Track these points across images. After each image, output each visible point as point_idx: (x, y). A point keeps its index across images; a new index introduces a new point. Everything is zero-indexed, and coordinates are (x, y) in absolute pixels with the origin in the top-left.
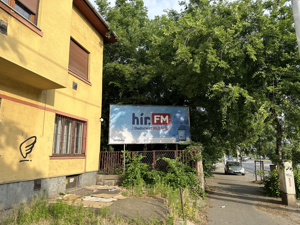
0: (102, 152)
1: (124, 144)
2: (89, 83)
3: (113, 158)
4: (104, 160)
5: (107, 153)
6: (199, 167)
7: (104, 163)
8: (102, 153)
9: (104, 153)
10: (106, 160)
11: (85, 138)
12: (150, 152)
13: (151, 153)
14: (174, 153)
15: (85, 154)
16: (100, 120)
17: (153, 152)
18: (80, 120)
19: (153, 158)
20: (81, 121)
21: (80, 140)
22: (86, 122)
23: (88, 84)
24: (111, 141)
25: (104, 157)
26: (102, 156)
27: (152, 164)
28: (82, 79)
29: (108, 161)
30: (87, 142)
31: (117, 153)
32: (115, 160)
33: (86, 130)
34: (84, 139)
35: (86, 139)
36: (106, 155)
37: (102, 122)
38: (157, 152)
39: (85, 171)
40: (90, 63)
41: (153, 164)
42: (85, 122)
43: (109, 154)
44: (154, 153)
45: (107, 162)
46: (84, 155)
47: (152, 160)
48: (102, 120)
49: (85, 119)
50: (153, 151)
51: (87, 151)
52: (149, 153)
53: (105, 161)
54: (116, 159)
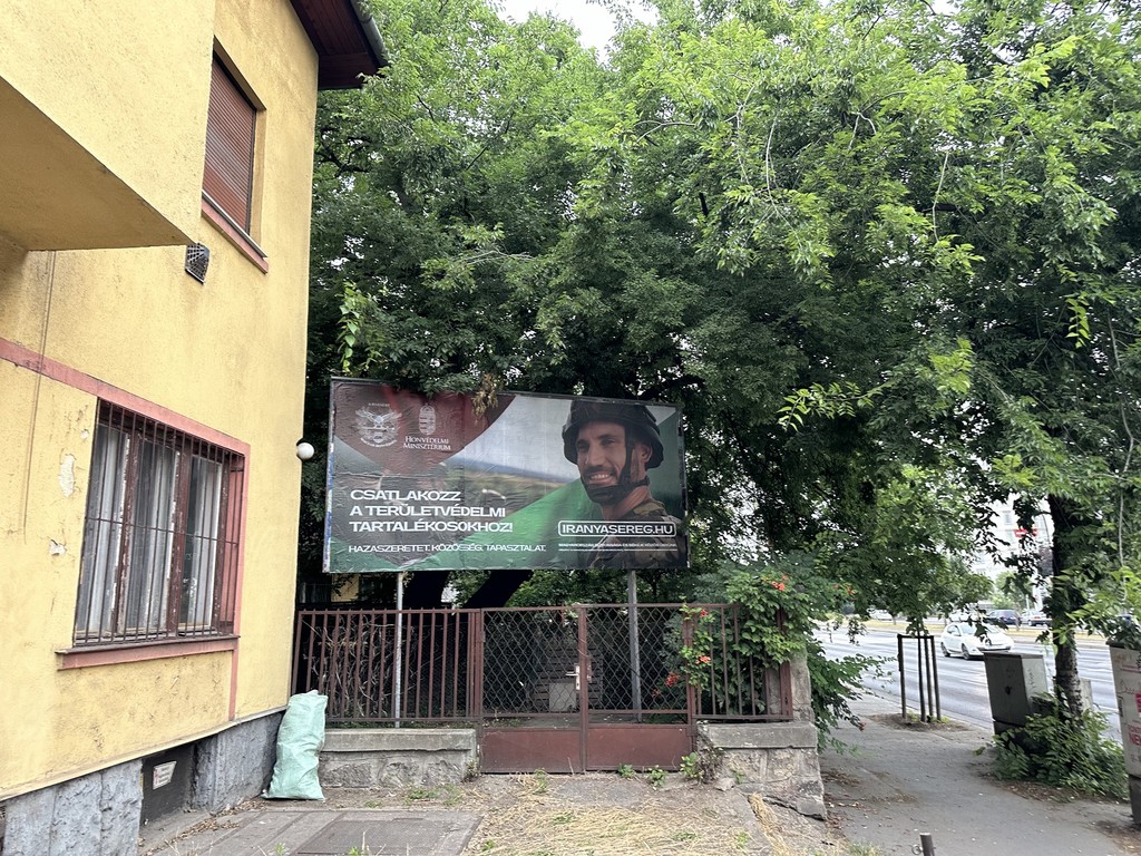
0: (305, 612)
3: (368, 643)
4: (317, 652)
5: (332, 618)
7: (318, 669)
8: (307, 618)
10: (327, 654)
11: (235, 541)
16: (297, 449)
19: (577, 643)
22: (242, 457)
23: (255, 264)
25: (318, 640)
26: (306, 631)
28: (231, 231)
29: (340, 661)
30: (243, 565)
32: (378, 651)
33: (237, 499)
34: (232, 547)
35: (238, 545)
38: (596, 609)
39: (231, 719)
40: (261, 162)
41: (578, 669)
44: (583, 616)
47: (570, 652)
48: (308, 450)
51: (241, 608)
53: (324, 661)
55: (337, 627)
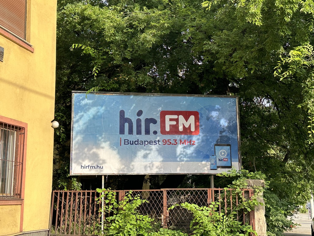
0: (56, 191)
1: (102, 176)
2: (27, 47)
3: (80, 204)
4: (60, 208)
5: (66, 193)
6: (259, 222)
7: (60, 214)
8: (57, 193)
9: (60, 193)
10: (64, 208)
11: (21, 161)
12: (157, 192)
13: (159, 194)
14: (206, 193)
15: (20, 195)
16: (51, 124)
17: (162, 192)
18: (9, 126)
19: (162, 205)
20: (13, 127)
21: (10, 166)
22: (24, 128)
23: (27, 50)
24: (76, 169)
25: (60, 203)
26: (56, 199)
28: (14, 39)
29: (69, 211)
30: (25, 171)
31: (88, 194)
32: (84, 207)
33: (22, 145)
34: (20, 164)
35: (22, 164)
36: (65, 198)
37: (56, 129)
38: (171, 191)
39: (21, 231)
40: (30, 5)
41: (163, 216)
42: (20, 129)
43: (70, 196)
44: (165, 194)
45: (67, 212)
46: (18, 197)
47: (160, 209)
48: (56, 124)
49: (21, 122)
50: (162, 189)
51: (24, 188)
52: (155, 195)
53: (63, 211)
54: (86, 206)
55: (68, 198)
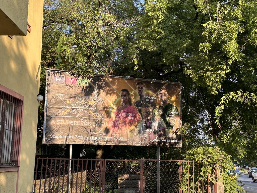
15: (17, 162)
22: (22, 101)
26: (40, 165)
27: (138, 183)
30: (21, 140)
41: (140, 183)
44: (142, 164)
48: (41, 98)
55: (51, 164)
